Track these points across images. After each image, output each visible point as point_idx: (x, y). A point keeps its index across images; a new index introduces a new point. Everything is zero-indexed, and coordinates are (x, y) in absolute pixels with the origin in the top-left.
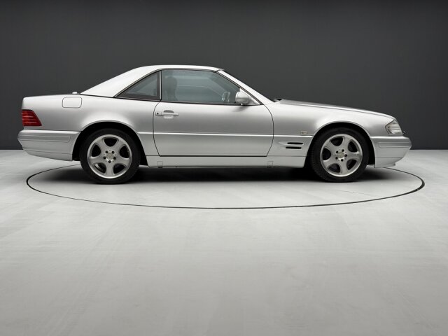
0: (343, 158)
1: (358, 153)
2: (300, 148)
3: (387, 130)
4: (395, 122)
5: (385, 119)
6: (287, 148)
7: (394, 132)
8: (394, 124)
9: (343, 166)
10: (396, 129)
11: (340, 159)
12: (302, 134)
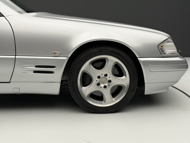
0: (106, 85)
1: (124, 77)
2: (52, 72)
3: (160, 50)
4: (170, 40)
5: (158, 36)
6: (35, 72)
7: (168, 51)
8: (168, 42)
9: (107, 94)
10: (171, 48)
11: (102, 85)
12: (54, 55)
